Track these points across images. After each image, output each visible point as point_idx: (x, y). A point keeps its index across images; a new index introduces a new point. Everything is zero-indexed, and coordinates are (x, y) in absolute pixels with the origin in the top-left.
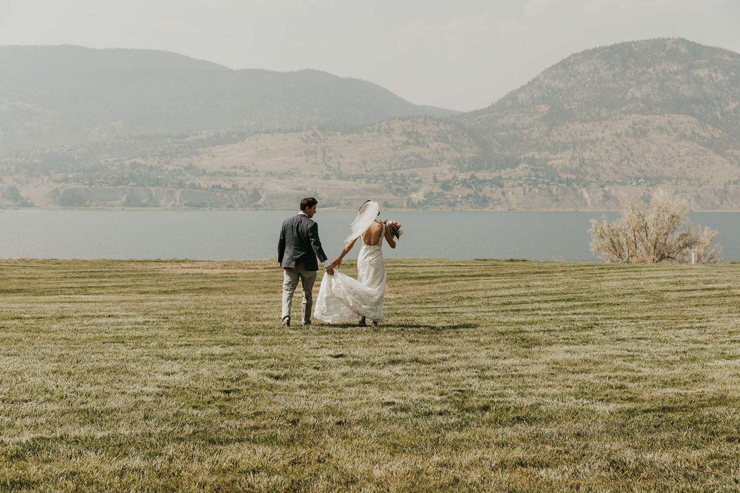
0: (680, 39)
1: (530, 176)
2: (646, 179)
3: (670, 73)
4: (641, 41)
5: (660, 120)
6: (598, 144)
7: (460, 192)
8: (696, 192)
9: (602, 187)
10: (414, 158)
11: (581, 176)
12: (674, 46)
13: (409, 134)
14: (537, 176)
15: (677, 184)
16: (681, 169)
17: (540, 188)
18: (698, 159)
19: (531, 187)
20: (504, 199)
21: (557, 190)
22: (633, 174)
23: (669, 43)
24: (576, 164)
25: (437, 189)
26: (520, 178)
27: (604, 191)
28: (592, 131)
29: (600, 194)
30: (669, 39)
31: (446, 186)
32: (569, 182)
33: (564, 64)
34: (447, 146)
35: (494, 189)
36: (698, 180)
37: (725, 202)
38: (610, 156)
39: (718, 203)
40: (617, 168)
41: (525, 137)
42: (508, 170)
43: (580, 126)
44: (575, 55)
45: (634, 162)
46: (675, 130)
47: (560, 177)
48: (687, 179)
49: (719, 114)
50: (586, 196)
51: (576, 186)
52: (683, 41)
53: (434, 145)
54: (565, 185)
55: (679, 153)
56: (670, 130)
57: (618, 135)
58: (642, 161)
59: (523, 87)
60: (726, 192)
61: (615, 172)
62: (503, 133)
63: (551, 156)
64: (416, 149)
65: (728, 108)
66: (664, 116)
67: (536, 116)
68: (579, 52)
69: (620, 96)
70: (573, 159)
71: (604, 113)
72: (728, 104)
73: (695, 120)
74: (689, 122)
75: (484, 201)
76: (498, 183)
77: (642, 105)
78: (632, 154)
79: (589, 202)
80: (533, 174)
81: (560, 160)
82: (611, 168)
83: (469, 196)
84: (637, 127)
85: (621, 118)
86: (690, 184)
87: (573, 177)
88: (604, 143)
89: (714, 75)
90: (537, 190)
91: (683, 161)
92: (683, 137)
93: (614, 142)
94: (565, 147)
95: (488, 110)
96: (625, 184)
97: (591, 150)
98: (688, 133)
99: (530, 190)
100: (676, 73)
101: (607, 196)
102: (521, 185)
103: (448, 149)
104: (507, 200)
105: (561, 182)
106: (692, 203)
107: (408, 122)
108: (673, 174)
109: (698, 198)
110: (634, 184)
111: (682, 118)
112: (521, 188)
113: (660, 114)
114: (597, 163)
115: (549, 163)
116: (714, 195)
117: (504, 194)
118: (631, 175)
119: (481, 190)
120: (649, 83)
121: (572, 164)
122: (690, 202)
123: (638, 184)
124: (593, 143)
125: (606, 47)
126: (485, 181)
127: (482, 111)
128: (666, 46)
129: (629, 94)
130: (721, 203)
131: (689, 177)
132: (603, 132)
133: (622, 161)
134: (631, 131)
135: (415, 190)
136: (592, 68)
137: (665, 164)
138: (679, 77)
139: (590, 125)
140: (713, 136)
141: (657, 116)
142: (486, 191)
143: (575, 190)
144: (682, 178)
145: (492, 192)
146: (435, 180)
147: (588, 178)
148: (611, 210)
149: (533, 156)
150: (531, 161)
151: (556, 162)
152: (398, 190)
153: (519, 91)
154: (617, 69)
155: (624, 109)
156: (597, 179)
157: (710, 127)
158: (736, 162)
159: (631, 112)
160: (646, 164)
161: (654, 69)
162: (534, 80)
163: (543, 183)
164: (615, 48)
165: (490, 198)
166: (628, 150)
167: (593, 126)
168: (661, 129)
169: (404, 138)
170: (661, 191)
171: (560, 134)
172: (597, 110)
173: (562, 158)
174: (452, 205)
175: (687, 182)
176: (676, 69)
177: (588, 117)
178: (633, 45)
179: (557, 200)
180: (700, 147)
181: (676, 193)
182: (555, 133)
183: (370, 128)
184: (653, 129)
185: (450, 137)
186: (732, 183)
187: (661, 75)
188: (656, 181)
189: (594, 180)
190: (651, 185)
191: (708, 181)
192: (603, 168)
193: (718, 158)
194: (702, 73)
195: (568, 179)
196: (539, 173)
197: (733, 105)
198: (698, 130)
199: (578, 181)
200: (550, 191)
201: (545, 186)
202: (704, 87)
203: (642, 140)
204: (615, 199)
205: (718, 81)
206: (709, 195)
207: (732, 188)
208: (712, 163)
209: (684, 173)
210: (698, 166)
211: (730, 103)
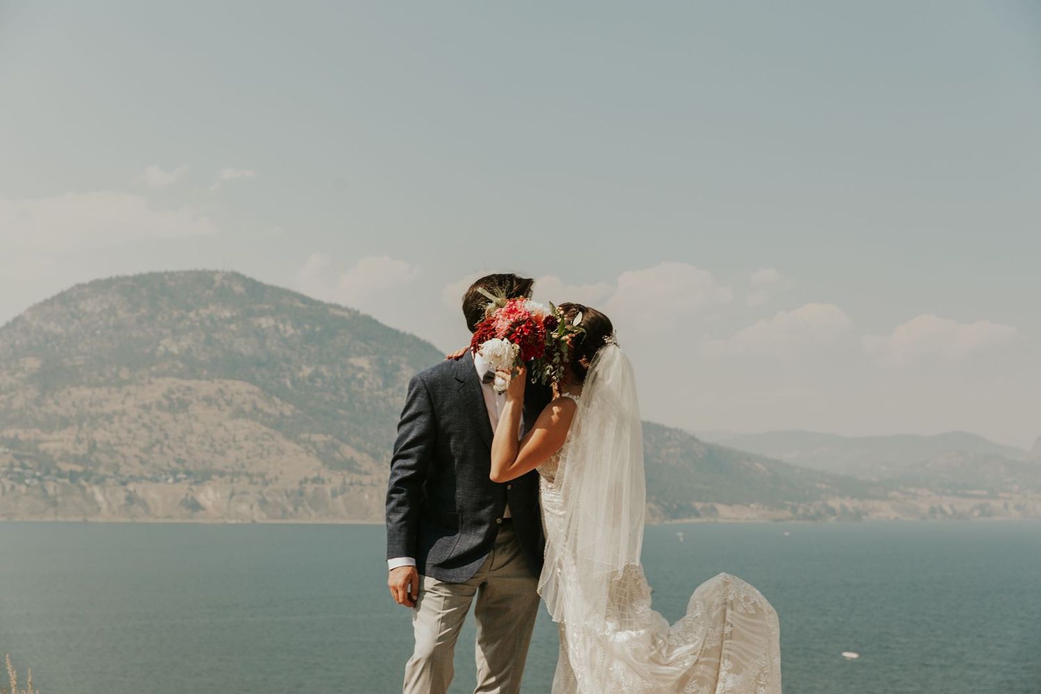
0: (233, 273)
1: (12, 466)
2: (188, 473)
3: (221, 320)
4: (178, 272)
5: (207, 387)
6: (116, 419)
8: (260, 493)
9: (124, 484)
11: (90, 468)
12: (226, 283)
14: (23, 466)
15: (232, 481)
16: (237, 460)
17: (28, 486)
18: (262, 446)
19: (14, 483)
21: (55, 488)
22: (169, 465)
23: (217, 278)
24: (82, 450)
27: (126, 490)
28: (107, 400)
29: (121, 495)
30: (217, 272)
32: (73, 476)
33: (63, 298)
36: (262, 475)
37: (300, 509)
38: (134, 438)
39: (291, 509)
40: (145, 456)
43: (87, 392)
44: (81, 286)
45: (169, 447)
46: (229, 403)
47: (59, 469)
48: (247, 474)
49: (288, 383)
50: (99, 497)
51: (83, 483)
52: (236, 276)
54: (67, 481)
55: (234, 436)
56: (222, 402)
57: (146, 408)
58: (181, 447)
60: (302, 494)
61: (142, 462)
63: (44, 436)
65: (301, 374)
66: (213, 382)
67: (18, 375)
68: (87, 281)
69: (148, 350)
70: (79, 441)
71: (125, 374)
72: (300, 369)
73: (256, 389)
74: (248, 392)
77: (181, 365)
78: (166, 436)
79: (104, 506)
80: (17, 462)
81: (57, 443)
82: (136, 456)
84: (174, 397)
85: (150, 383)
86: (251, 482)
87: (79, 469)
88: (125, 419)
89: (281, 327)
90: (23, 488)
91: (241, 448)
92: (239, 413)
93: (140, 417)
94: (65, 423)
96: (158, 481)
97: (105, 429)
98: (248, 408)
99: (13, 488)
100: (230, 321)
101: (131, 499)
105: (61, 475)
106: (254, 508)
108: (227, 467)
109: (263, 503)
110: (171, 480)
111: (238, 386)
113: (207, 379)
114: (115, 448)
115: (42, 447)
116: (285, 497)
118: (166, 468)
120: (191, 334)
121: (76, 449)
122: (251, 508)
123: (177, 481)
124: (109, 418)
125: (127, 278)
128: (213, 282)
129: (161, 348)
130: (296, 509)
131: (250, 472)
132: (123, 403)
133: (153, 445)
134: (165, 403)
136: (106, 306)
137: (215, 452)
138: (233, 327)
139: (105, 390)
140: (282, 414)
141: (203, 382)
143: (83, 488)
144: (239, 474)
147: (102, 471)
148: (138, 521)
149: (16, 436)
150: (14, 443)
151: (52, 446)
154: (144, 311)
155: (154, 369)
156: (115, 473)
157: (277, 401)
158: (314, 451)
159: (165, 375)
160: (188, 452)
161: (197, 314)
162: (16, 320)
163: (34, 477)
164: (140, 281)
166: (161, 430)
167: (109, 392)
168: (208, 400)
170: (211, 493)
171: (57, 404)
172: (114, 369)
173: (61, 440)
175: (247, 480)
176: (227, 314)
177: (101, 379)
178: (166, 277)
179: (55, 504)
180: (265, 429)
181: (232, 495)
182: (50, 401)
184: (198, 399)
186: (309, 482)
187: (208, 323)
188: (202, 476)
189: (111, 474)
190: (196, 483)
191: (277, 479)
192: (123, 456)
193: (290, 446)
194: (266, 322)
195: (71, 472)
196: (27, 463)
197: (307, 371)
198: (260, 405)
199: (88, 476)
200: (45, 491)
201: (36, 482)
202: (268, 343)
203: (181, 416)
204: (143, 503)
205: (288, 335)
206: (279, 499)
207: (310, 488)
208: (281, 452)
209: (243, 466)
210: (261, 456)
211: (304, 367)
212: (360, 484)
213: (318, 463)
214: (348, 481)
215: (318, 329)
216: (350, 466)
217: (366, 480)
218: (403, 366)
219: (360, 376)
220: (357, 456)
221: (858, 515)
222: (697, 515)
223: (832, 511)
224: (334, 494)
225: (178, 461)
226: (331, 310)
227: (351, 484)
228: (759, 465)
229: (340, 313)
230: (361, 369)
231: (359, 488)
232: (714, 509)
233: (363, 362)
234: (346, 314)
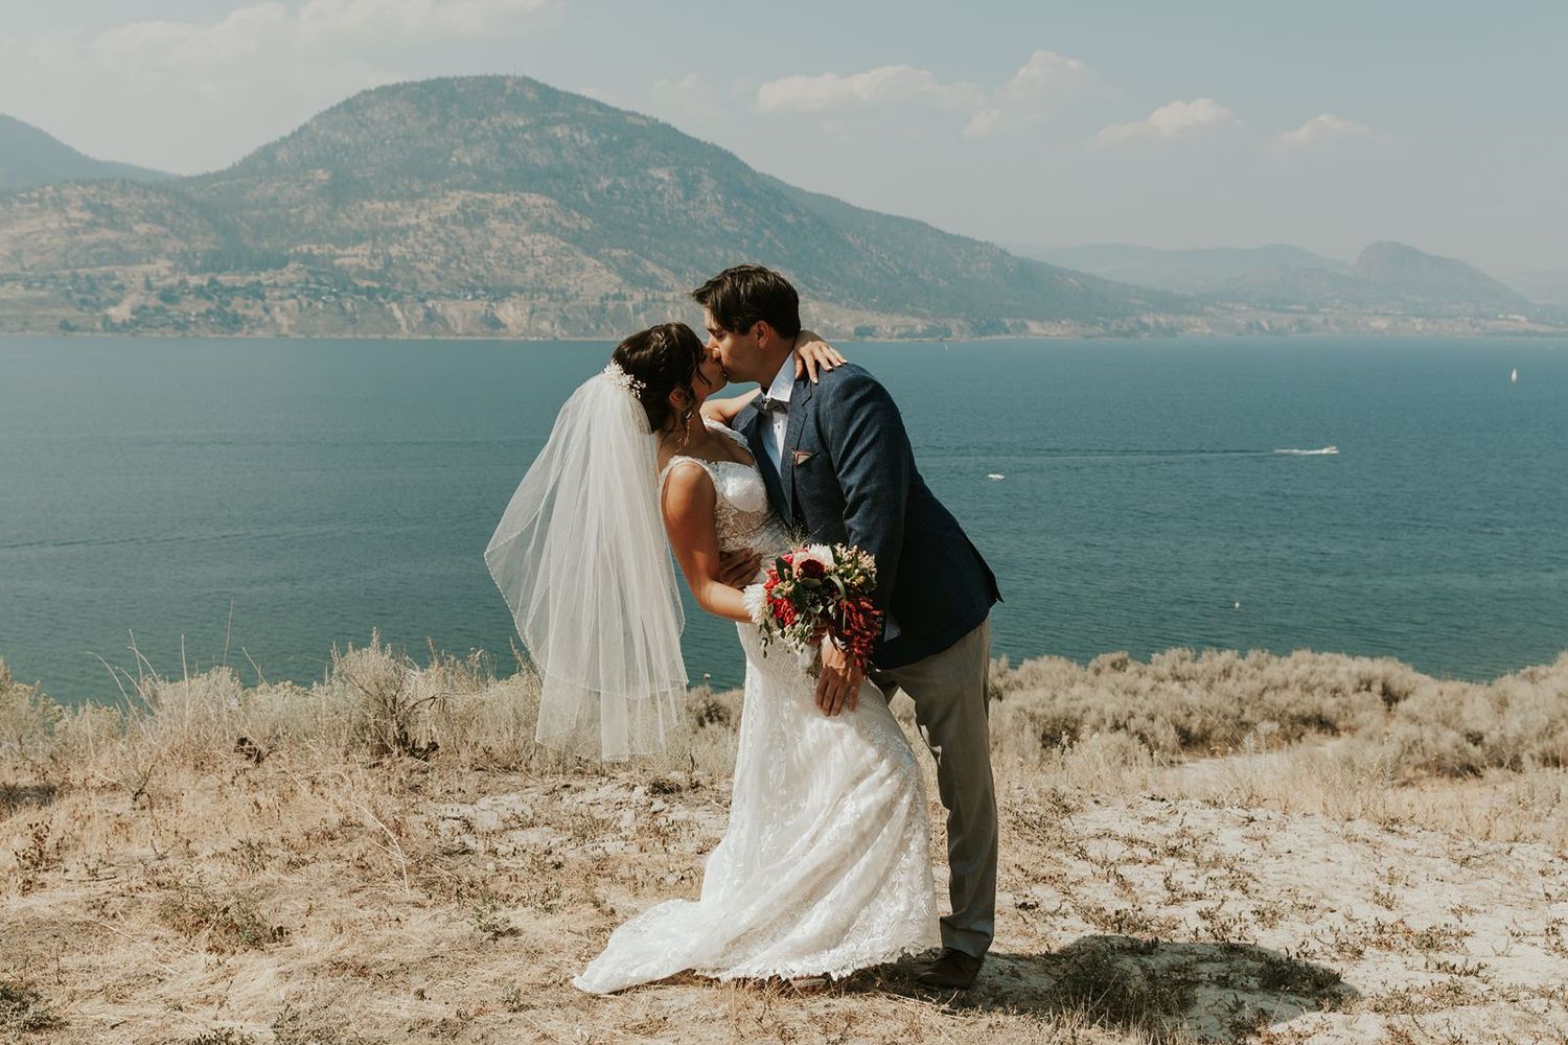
0: (524, 77)
1: (307, 282)
2: (487, 289)
3: (514, 129)
4: (468, 77)
5: (502, 201)
6: (411, 233)
7: (193, 307)
8: (561, 310)
9: (423, 300)
10: (107, 249)
11: (387, 284)
12: (518, 88)
13: (95, 209)
14: (320, 283)
15: (532, 297)
16: (536, 275)
17: (325, 302)
18: (561, 261)
19: (312, 300)
20: (267, 319)
21: (352, 304)
22: (467, 282)
23: (509, 83)
24: (378, 266)
25: (154, 302)
26: (291, 285)
27: (425, 307)
28: (401, 214)
29: (420, 311)
30: (508, 77)
31: (168, 296)
32: (370, 292)
33: (349, 105)
34: (163, 230)
35: (250, 302)
36: (562, 292)
37: (602, 326)
38: (430, 254)
40: (442, 272)
41: (294, 220)
42: (271, 271)
43: (380, 206)
44: (367, 93)
45: (466, 263)
46: (526, 217)
47: (356, 285)
48: (547, 291)
49: (586, 195)
50: (398, 314)
51: (381, 300)
52: (528, 82)
53: (142, 229)
54: (364, 297)
55: (533, 251)
56: (518, 216)
57: (441, 222)
58: (479, 263)
59: (283, 140)
60: (603, 311)
61: (439, 278)
62: (257, 213)
63: (339, 252)
64: (110, 235)
65: (599, 186)
66: (509, 196)
67: (308, 187)
68: (372, 88)
69: (439, 162)
70: (374, 256)
71: (417, 187)
72: (598, 180)
73: (553, 202)
74: (545, 205)
75: (236, 321)
76: (256, 292)
77: (475, 177)
78: (463, 252)
79: (404, 324)
80: (312, 279)
81: (354, 257)
82: (433, 272)
83: (209, 312)
84: (469, 210)
85: (444, 196)
86: (551, 299)
87: (376, 285)
88: (420, 233)
89: (577, 136)
90: (320, 305)
91: (540, 263)
92: (537, 228)
93: (435, 231)
94: (359, 239)
95: (232, 173)
96: (456, 298)
97: (400, 244)
98: (544, 222)
99: (310, 304)
100: (523, 130)
101: (430, 315)
102: (293, 296)
103: (166, 236)
104: (273, 320)
105: (358, 291)
106: (556, 326)
107: (93, 190)
108: (526, 283)
109: (564, 320)
110: (469, 297)
111: (533, 199)
112: (293, 301)
113: (503, 192)
114: (412, 264)
115: (337, 262)
116: (586, 315)
117: (267, 310)
118: (464, 284)
119: (228, 304)
120: (483, 144)
121: (372, 265)
122: (553, 326)
123: (476, 297)
124: (404, 232)
125: (414, 84)
126: (235, 288)
127: (218, 176)
128: (505, 88)
129: (454, 159)
130: (598, 327)
131: (550, 288)
132: (417, 217)
133: (450, 261)
134: (460, 216)
135: (115, 303)
136: (394, 114)
137: (513, 267)
138: (527, 136)
139: (397, 204)
140: (580, 228)
141: (498, 195)
142: (237, 305)
143: (381, 305)
144: (539, 290)
145: (247, 306)
146: (148, 286)
147: (399, 287)
148: (438, 337)
149: (310, 250)
150: (308, 258)
151: (346, 261)
152: (84, 302)
153: (276, 146)
154: (433, 119)
155: (447, 181)
156: (413, 289)
157: (576, 214)
158: (614, 266)
159: (458, 187)
160: (485, 267)
161: (489, 122)
162: (302, 129)
163: (330, 293)
164: (429, 87)
165: (244, 316)
166: (458, 245)
167: (402, 205)
168: (504, 215)
169: (87, 216)
170: (511, 309)
171: (349, 218)
172: (406, 181)
173: (356, 256)
174: (181, 327)
175: (547, 297)
176: (522, 123)
177: (393, 192)
178: (455, 83)
179: (354, 321)
180: (563, 244)
181: (533, 311)
182: (342, 215)
183: (24, 195)
184: (494, 214)
185: (168, 216)
186: (611, 299)
187: (501, 132)
188: (501, 293)
189: (410, 290)
190: (495, 299)
191: (577, 295)
192: (420, 272)
193: (590, 262)
194: (560, 131)
195: (368, 287)
196: (323, 278)
197: (605, 183)
198: (557, 219)
199: (385, 292)
200: (342, 308)
201: (333, 299)
202: (564, 153)
203: (477, 231)
204: (443, 320)
205: (584, 145)
206: (580, 316)
207: (611, 305)
208: (581, 268)
209: (542, 282)
210: (561, 272)
211: (602, 179)
212: (663, 300)
213: (618, 280)
214: (650, 297)
215: (615, 138)
216: (651, 282)
217: (669, 296)
218: (704, 177)
219: (660, 188)
220: (659, 272)
221: (1171, 331)
222: (1007, 332)
223: (1146, 327)
224: (637, 311)
225: (476, 277)
226: (628, 118)
227: (654, 300)
228: (1072, 280)
229: (639, 122)
230: (661, 181)
231: (661, 305)
232: (1025, 326)
233: (663, 174)
234: (644, 123)
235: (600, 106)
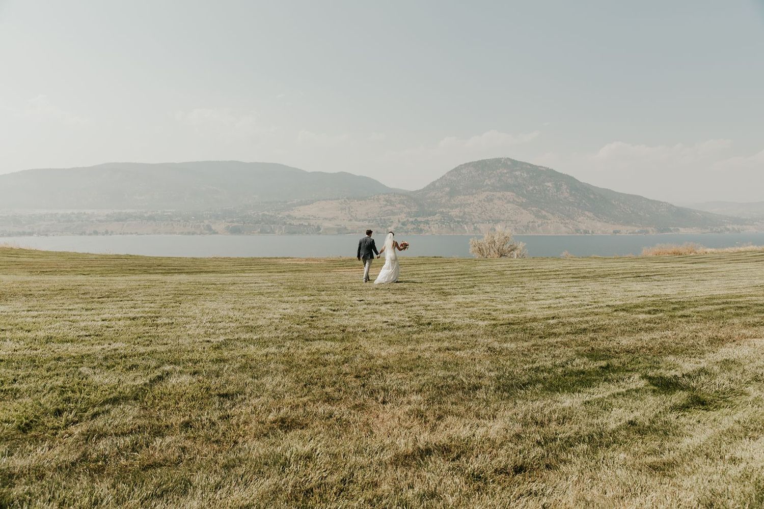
0: (508, 158)
1: (441, 219)
2: (493, 221)
3: (503, 173)
4: (491, 159)
5: (499, 194)
6: (471, 205)
7: (410, 227)
8: (515, 226)
9: (473, 224)
10: (389, 211)
11: (464, 220)
12: (505, 161)
13: (387, 201)
14: (445, 220)
15: (506, 223)
16: (508, 216)
17: (446, 225)
18: (516, 212)
19: (442, 224)
20: (429, 230)
21: (453, 226)
23: (503, 160)
24: (461, 214)
25: (400, 225)
26: (437, 220)
27: (474, 226)
28: (469, 199)
29: (472, 227)
30: (503, 158)
31: (404, 224)
32: (458, 222)
33: (456, 169)
34: (405, 206)
35: (425, 225)
36: (516, 221)
37: (527, 231)
38: (477, 210)
39: (524, 231)
40: (480, 216)
41: (439, 202)
42: (431, 217)
43: (463, 197)
44: (461, 165)
45: (487, 213)
46: (506, 199)
47: (455, 220)
48: (511, 221)
49: (525, 192)
50: (466, 228)
51: (461, 224)
53: (399, 206)
54: (457, 224)
55: (507, 209)
56: (503, 199)
57: (480, 201)
58: (491, 213)
59: (438, 179)
60: (528, 226)
61: (479, 217)
62: (429, 200)
63: (451, 211)
64: (390, 208)
65: (529, 189)
66: (501, 193)
67: (444, 193)
68: (463, 164)
69: (481, 184)
70: (460, 211)
71: (474, 191)
72: (529, 187)
73: (514, 194)
74: (512, 195)
75: (421, 230)
76: (427, 222)
77: (491, 188)
78: (486, 210)
79: (467, 231)
80: (442, 218)
81: (454, 212)
82: (477, 216)
83: (414, 228)
84: (489, 198)
85: (482, 194)
86: (512, 223)
87: (461, 220)
88: (474, 205)
89: (523, 174)
90: (444, 226)
91: (509, 212)
92: (509, 202)
93: (478, 204)
94: (457, 206)
95: (423, 190)
96: (483, 223)
97: (468, 208)
98: (511, 200)
99: (441, 226)
100: (506, 173)
101: (475, 228)
102: (437, 223)
103: (405, 208)
104: (431, 230)
105: (455, 222)
106: (513, 231)
107: (387, 196)
108: (505, 219)
109: (516, 229)
110: (487, 223)
111: (509, 193)
112: (437, 225)
113: (499, 192)
114: (471, 214)
115: (450, 214)
116: (523, 227)
117: (430, 227)
118: (486, 219)
119: (419, 226)
120: (494, 178)
123: (489, 223)
124: (469, 205)
125: (475, 162)
126: (421, 221)
127: (420, 191)
128: (501, 161)
129: (485, 183)
132: (473, 200)
133: (482, 213)
134: (486, 199)
135: (390, 226)
136: (469, 171)
137: (501, 214)
138: (507, 175)
139: (468, 196)
140: (522, 202)
142: (422, 226)
143: (461, 226)
144: (509, 220)
145: (424, 226)
146: (399, 221)
147: (467, 220)
148: (478, 235)
149: (443, 210)
150: (442, 213)
151: (452, 213)
152: (382, 226)
153: (436, 181)
154: (480, 172)
155: (483, 189)
157: (521, 198)
158: (532, 213)
159: (486, 191)
160: (493, 214)
161: (496, 172)
162: (443, 177)
163: (447, 222)
164: (479, 162)
165: (423, 229)
166: (485, 208)
168: (499, 198)
169: (385, 203)
170: (499, 226)
171: (454, 201)
172: (471, 190)
174: (406, 232)
175: (511, 222)
176: (506, 171)
177: (467, 193)
178: (487, 161)
179: (453, 230)
180: (517, 206)
181: (506, 227)
182: (452, 200)
183: (370, 198)
184: (496, 198)
185: (406, 202)
186: (531, 223)
187: (499, 174)
188: (497, 221)
189: (470, 221)
190: (495, 224)
191: (520, 222)
192: (473, 216)
193: (523, 211)
194: (518, 173)
195: (458, 221)
196: (445, 218)
197: (531, 188)
198: (515, 199)
199: (463, 222)
200: (450, 226)
201: (448, 224)
202: (518, 179)
203: (491, 204)
204: (479, 230)
205: (524, 177)
206: (520, 228)
207: (531, 225)
208: (522, 213)
209: (510, 218)
210: (515, 215)
211: (530, 186)
212: (547, 223)
213: (533, 217)
214: (543, 222)
215: (535, 174)
216: (544, 217)
217: (549, 222)
218: (563, 185)
219: (548, 189)
220: (547, 214)
221: (739, 231)
222: (671, 231)
223: (728, 230)
224: (539, 226)
225: (491, 217)
226: (540, 168)
227: (544, 223)
228: (698, 214)
229: (542, 169)
230: (549, 186)
231: (546, 224)
232: (679, 230)
233: (549, 184)
234: (544, 169)
235: (531, 165)
